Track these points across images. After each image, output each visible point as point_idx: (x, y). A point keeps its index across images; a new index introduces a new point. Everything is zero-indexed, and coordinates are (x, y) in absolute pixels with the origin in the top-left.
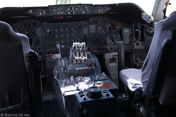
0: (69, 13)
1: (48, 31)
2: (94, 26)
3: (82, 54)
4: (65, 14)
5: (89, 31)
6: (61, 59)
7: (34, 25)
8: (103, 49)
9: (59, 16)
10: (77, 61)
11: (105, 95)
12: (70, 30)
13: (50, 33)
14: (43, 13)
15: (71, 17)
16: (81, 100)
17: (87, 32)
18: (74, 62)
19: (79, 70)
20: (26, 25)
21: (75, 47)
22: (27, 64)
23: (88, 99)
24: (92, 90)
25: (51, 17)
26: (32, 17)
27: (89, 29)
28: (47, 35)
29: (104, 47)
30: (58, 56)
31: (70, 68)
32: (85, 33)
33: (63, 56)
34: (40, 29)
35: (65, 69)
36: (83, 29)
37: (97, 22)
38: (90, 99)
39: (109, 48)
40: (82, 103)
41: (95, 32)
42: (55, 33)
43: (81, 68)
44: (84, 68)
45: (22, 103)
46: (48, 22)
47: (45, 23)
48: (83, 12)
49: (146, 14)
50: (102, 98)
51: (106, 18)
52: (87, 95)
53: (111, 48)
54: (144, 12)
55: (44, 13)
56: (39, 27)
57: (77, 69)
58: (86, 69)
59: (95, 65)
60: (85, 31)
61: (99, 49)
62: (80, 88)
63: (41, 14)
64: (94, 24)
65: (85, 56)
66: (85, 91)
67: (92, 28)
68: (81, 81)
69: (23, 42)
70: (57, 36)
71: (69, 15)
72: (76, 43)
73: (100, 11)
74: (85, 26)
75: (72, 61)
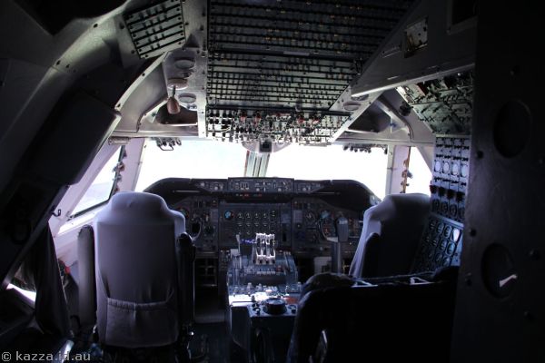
0: (258, 190)
1: (228, 215)
2: (299, 212)
3: (268, 252)
4: (252, 191)
5: (291, 221)
6: (238, 257)
7: (208, 204)
8: (312, 249)
9: (243, 193)
10: (261, 262)
11: (289, 311)
12: (261, 215)
13: (231, 218)
14: (219, 188)
15: (260, 195)
16: (253, 314)
17: (288, 221)
18: (257, 263)
19: (262, 275)
20: (196, 203)
21: (259, 239)
22: (178, 249)
23: (263, 314)
24: (271, 303)
25: (231, 194)
26: (203, 193)
27: (291, 216)
28: (225, 221)
29: (314, 246)
30: (235, 252)
31: (248, 270)
32: (284, 222)
33: (242, 253)
34: (216, 210)
35: (241, 271)
36: (282, 216)
37: (306, 206)
38: (266, 315)
39: (321, 249)
40: (253, 318)
41: (301, 222)
42: (237, 219)
43: (264, 273)
44: (269, 273)
45: (167, 300)
46: (228, 201)
47: (223, 203)
48: (280, 190)
49: (376, 197)
50: (285, 315)
51: (320, 201)
52: (264, 309)
53: (326, 249)
54: (373, 194)
55: (222, 187)
56: (215, 207)
57: (259, 273)
58: (272, 275)
59: (288, 270)
60: (285, 219)
61: (305, 250)
62: (256, 299)
63: (216, 188)
64: (301, 208)
65: (272, 254)
66: (263, 303)
67: (297, 215)
68: (262, 291)
69: (176, 222)
70: (240, 224)
71: (258, 193)
72: (261, 234)
73: (305, 189)
74: (286, 212)
75: (254, 261)
